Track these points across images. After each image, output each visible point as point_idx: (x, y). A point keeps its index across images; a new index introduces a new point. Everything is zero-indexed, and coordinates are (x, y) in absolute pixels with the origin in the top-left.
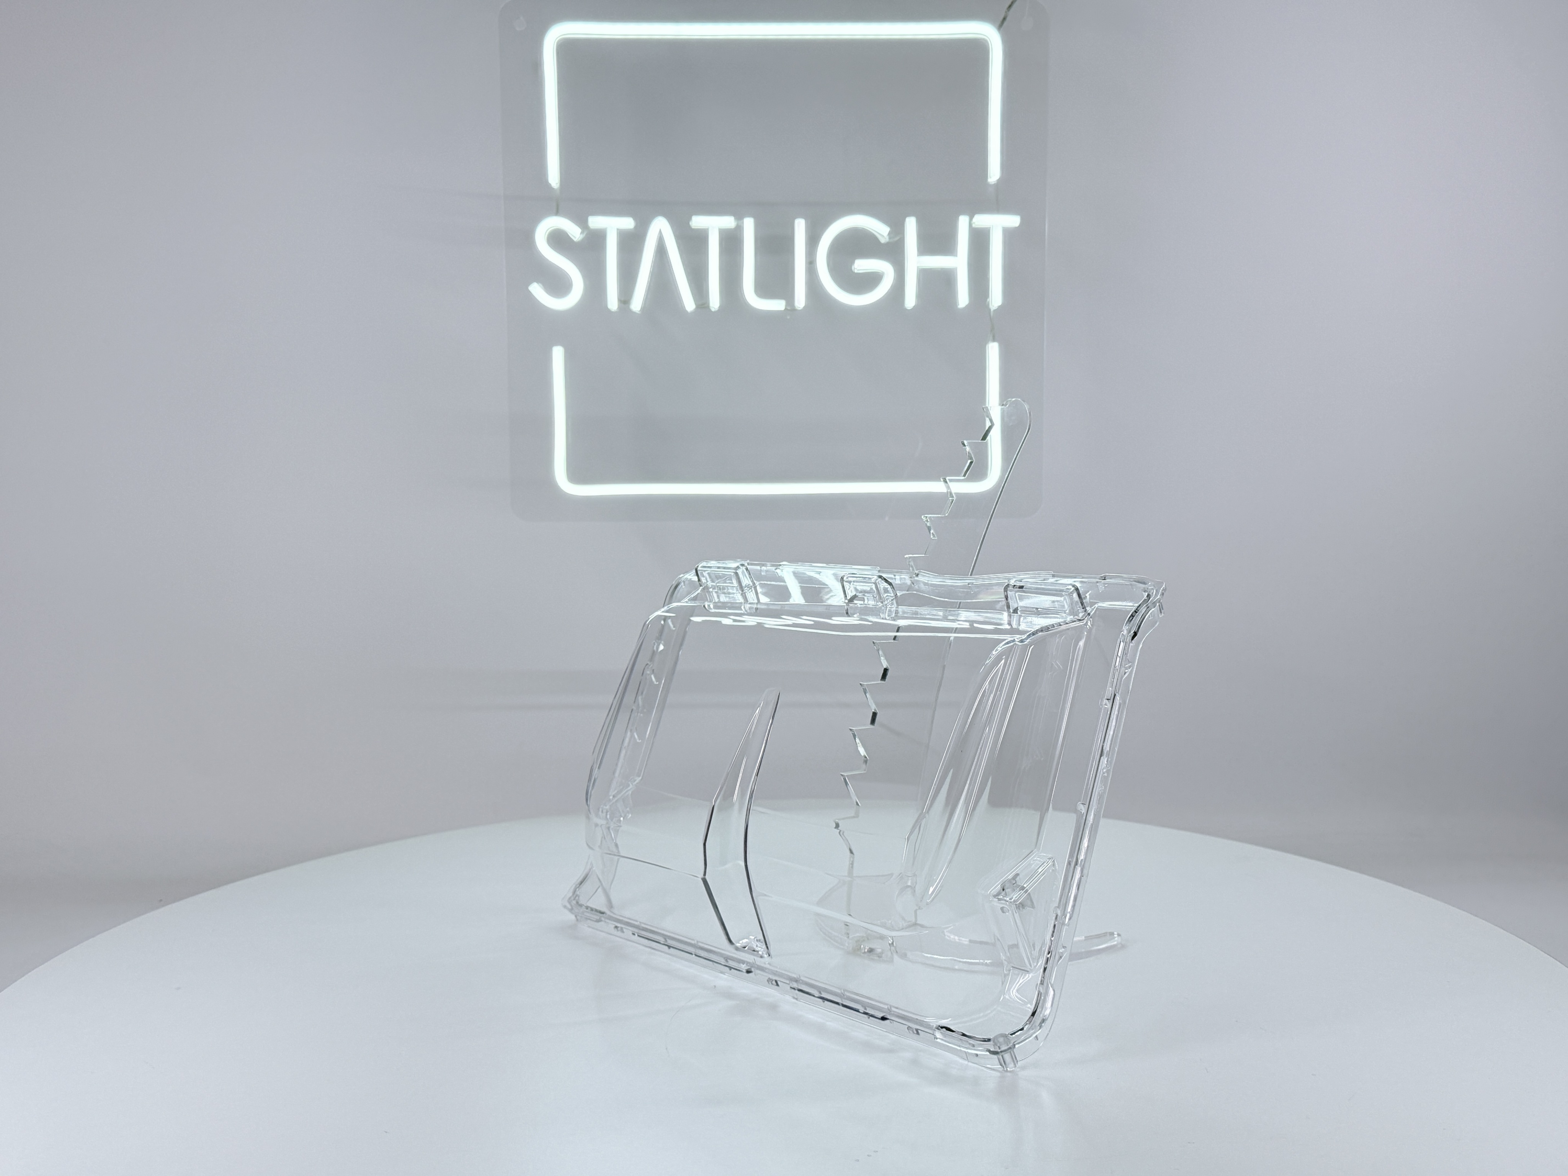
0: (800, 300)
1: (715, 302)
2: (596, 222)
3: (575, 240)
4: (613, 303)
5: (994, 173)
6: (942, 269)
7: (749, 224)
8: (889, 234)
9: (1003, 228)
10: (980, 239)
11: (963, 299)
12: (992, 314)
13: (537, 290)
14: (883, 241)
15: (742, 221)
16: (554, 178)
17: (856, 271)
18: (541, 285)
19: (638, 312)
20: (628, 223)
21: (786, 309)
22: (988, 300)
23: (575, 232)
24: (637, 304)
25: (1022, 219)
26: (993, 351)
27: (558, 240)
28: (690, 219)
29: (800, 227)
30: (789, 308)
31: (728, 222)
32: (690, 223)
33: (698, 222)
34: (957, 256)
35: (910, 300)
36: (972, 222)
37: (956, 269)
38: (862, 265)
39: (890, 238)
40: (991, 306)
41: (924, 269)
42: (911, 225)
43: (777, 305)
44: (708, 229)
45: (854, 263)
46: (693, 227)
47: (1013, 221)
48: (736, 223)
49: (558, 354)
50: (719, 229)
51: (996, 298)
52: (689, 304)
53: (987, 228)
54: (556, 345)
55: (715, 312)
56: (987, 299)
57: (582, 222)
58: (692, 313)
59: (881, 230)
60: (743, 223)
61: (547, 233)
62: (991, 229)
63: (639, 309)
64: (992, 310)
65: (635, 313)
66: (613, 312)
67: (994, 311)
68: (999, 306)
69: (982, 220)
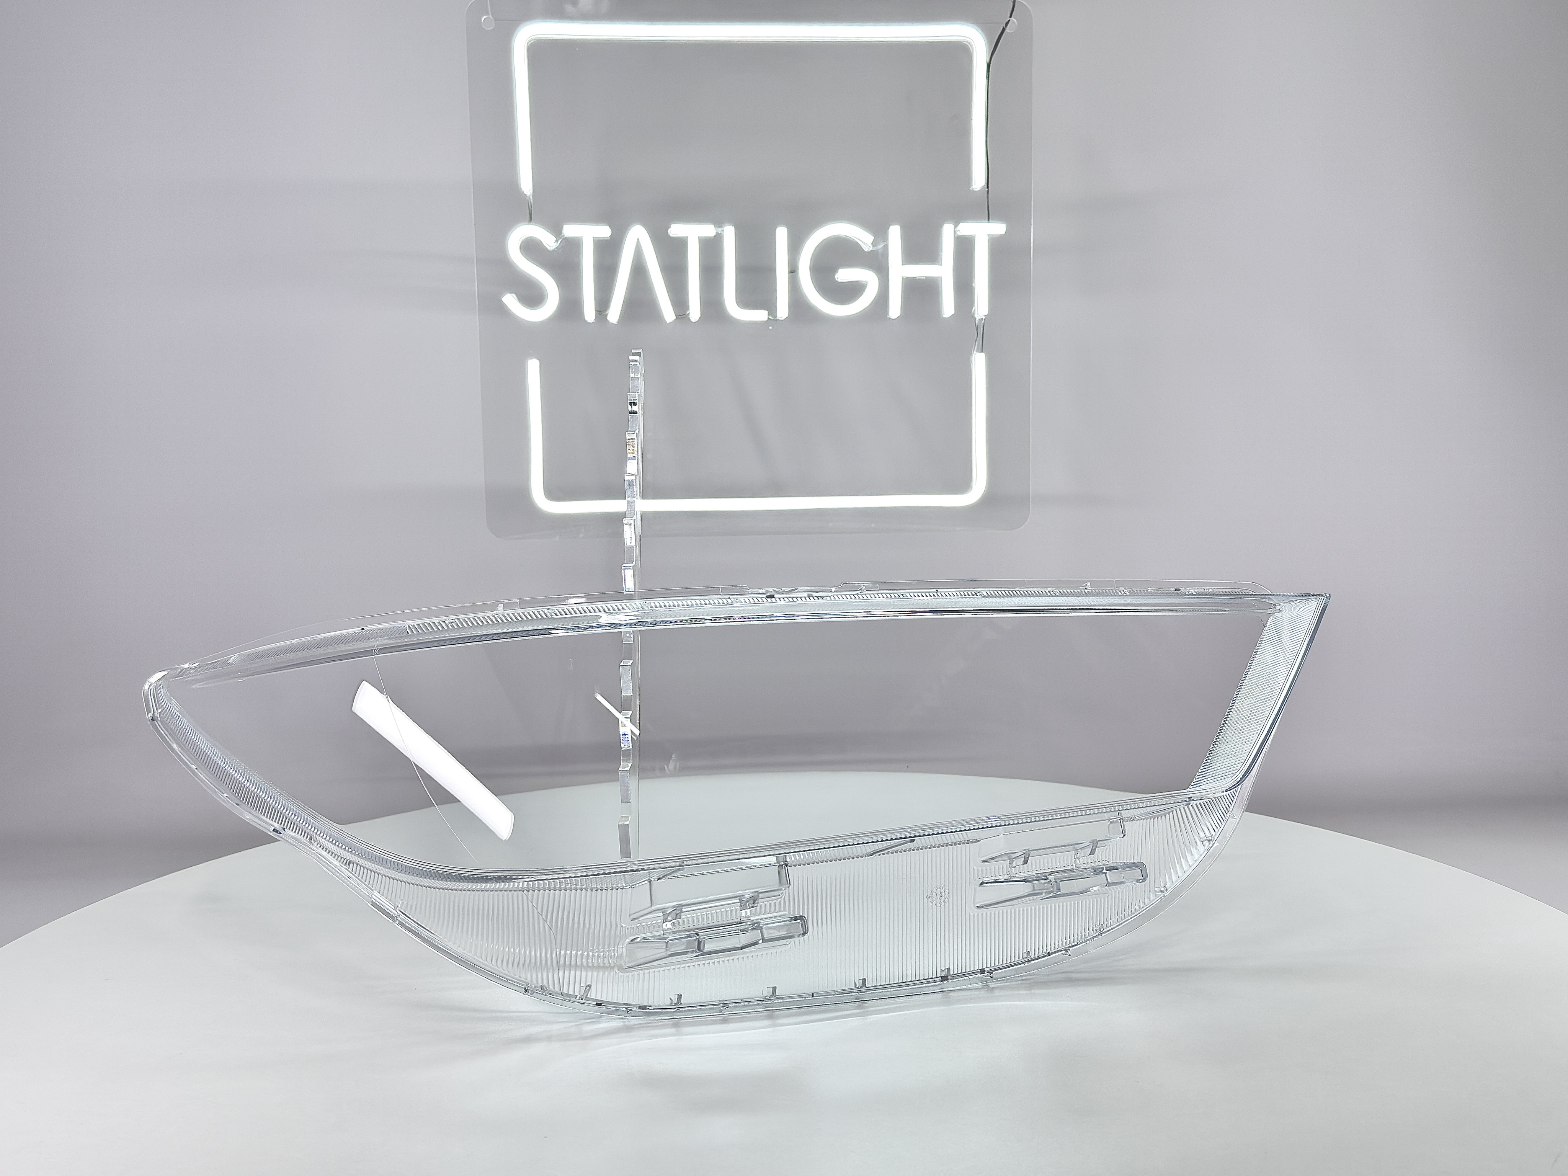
0: (783, 311)
1: (695, 312)
2: (570, 230)
3: (549, 248)
4: (590, 314)
5: (978, 181)
6: (926, 277)
7: (729, 233)
8: (872, 243)
9: (988, 235)
10: (964, 246)
11: (948, 307)
12: (977, 322)
13: (510, 301)
14: (866, 250)
15: (722, 229)
16: (526, 185)
17: (839, 280)
18: (514, 295)
19: (617, 323)
20: (604, 232)
21: (769, 318)
22: (974, 309)
23: (549, 241)
24: (614, 314)
25: (1007, 227)
26: (979, 362)
27: (531, 248)
28: (670, 227)
29: (782, 234)
30: (770, 317)
31: (708, 230)
32: (669, 231)
33: (676, 230)
34: (941, 265)
35: (895, 310)
36: (956, 229)
37: (941, 278)
38: (844, 275)
39: (873, 246)
40: (976, 316)
41: (907, 278)
42: (895, 233)
43: (761, 315)
44: (687, 237)
45: (838, 272)
46: (671, 235)
47: (999, 228)
48: (715, 231)
49: (533, 367)
50: (699, 237)
51: (981, 308)
52: (669, 314)
53: (971, 235)
54: (532, 356)
55: (695, 322)
56: (972, 308)
57: (557, 231)
58: (669, 323)
59: (864, 238)
60: (723, 230)
61: (520, 242)
62: (976, 238)
63: (617, 320)
64: (977, 319)
65: (612, 323)
66: (590, 323)
67: (979, 319)
68: (985, 316)
69: (966, 228)
